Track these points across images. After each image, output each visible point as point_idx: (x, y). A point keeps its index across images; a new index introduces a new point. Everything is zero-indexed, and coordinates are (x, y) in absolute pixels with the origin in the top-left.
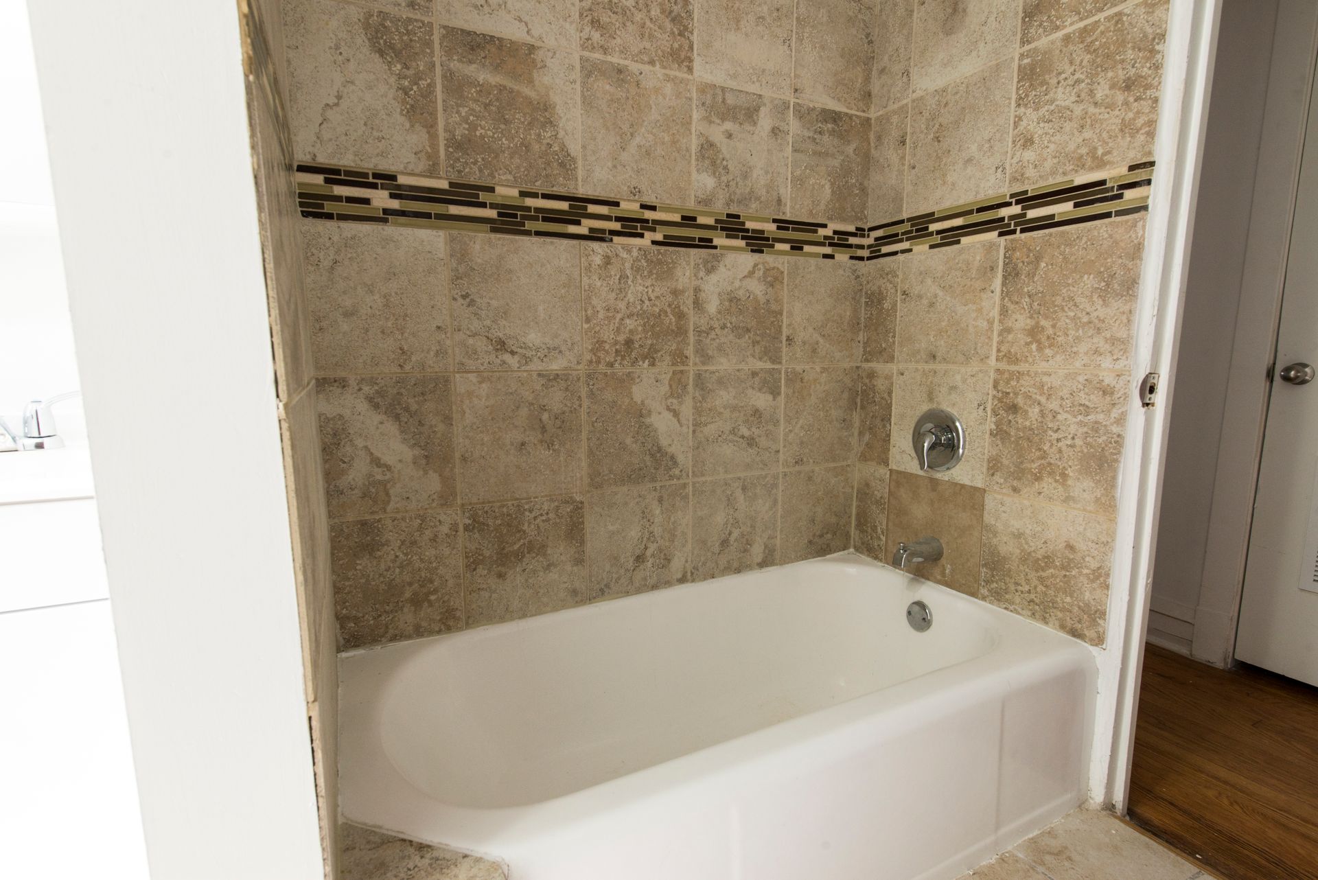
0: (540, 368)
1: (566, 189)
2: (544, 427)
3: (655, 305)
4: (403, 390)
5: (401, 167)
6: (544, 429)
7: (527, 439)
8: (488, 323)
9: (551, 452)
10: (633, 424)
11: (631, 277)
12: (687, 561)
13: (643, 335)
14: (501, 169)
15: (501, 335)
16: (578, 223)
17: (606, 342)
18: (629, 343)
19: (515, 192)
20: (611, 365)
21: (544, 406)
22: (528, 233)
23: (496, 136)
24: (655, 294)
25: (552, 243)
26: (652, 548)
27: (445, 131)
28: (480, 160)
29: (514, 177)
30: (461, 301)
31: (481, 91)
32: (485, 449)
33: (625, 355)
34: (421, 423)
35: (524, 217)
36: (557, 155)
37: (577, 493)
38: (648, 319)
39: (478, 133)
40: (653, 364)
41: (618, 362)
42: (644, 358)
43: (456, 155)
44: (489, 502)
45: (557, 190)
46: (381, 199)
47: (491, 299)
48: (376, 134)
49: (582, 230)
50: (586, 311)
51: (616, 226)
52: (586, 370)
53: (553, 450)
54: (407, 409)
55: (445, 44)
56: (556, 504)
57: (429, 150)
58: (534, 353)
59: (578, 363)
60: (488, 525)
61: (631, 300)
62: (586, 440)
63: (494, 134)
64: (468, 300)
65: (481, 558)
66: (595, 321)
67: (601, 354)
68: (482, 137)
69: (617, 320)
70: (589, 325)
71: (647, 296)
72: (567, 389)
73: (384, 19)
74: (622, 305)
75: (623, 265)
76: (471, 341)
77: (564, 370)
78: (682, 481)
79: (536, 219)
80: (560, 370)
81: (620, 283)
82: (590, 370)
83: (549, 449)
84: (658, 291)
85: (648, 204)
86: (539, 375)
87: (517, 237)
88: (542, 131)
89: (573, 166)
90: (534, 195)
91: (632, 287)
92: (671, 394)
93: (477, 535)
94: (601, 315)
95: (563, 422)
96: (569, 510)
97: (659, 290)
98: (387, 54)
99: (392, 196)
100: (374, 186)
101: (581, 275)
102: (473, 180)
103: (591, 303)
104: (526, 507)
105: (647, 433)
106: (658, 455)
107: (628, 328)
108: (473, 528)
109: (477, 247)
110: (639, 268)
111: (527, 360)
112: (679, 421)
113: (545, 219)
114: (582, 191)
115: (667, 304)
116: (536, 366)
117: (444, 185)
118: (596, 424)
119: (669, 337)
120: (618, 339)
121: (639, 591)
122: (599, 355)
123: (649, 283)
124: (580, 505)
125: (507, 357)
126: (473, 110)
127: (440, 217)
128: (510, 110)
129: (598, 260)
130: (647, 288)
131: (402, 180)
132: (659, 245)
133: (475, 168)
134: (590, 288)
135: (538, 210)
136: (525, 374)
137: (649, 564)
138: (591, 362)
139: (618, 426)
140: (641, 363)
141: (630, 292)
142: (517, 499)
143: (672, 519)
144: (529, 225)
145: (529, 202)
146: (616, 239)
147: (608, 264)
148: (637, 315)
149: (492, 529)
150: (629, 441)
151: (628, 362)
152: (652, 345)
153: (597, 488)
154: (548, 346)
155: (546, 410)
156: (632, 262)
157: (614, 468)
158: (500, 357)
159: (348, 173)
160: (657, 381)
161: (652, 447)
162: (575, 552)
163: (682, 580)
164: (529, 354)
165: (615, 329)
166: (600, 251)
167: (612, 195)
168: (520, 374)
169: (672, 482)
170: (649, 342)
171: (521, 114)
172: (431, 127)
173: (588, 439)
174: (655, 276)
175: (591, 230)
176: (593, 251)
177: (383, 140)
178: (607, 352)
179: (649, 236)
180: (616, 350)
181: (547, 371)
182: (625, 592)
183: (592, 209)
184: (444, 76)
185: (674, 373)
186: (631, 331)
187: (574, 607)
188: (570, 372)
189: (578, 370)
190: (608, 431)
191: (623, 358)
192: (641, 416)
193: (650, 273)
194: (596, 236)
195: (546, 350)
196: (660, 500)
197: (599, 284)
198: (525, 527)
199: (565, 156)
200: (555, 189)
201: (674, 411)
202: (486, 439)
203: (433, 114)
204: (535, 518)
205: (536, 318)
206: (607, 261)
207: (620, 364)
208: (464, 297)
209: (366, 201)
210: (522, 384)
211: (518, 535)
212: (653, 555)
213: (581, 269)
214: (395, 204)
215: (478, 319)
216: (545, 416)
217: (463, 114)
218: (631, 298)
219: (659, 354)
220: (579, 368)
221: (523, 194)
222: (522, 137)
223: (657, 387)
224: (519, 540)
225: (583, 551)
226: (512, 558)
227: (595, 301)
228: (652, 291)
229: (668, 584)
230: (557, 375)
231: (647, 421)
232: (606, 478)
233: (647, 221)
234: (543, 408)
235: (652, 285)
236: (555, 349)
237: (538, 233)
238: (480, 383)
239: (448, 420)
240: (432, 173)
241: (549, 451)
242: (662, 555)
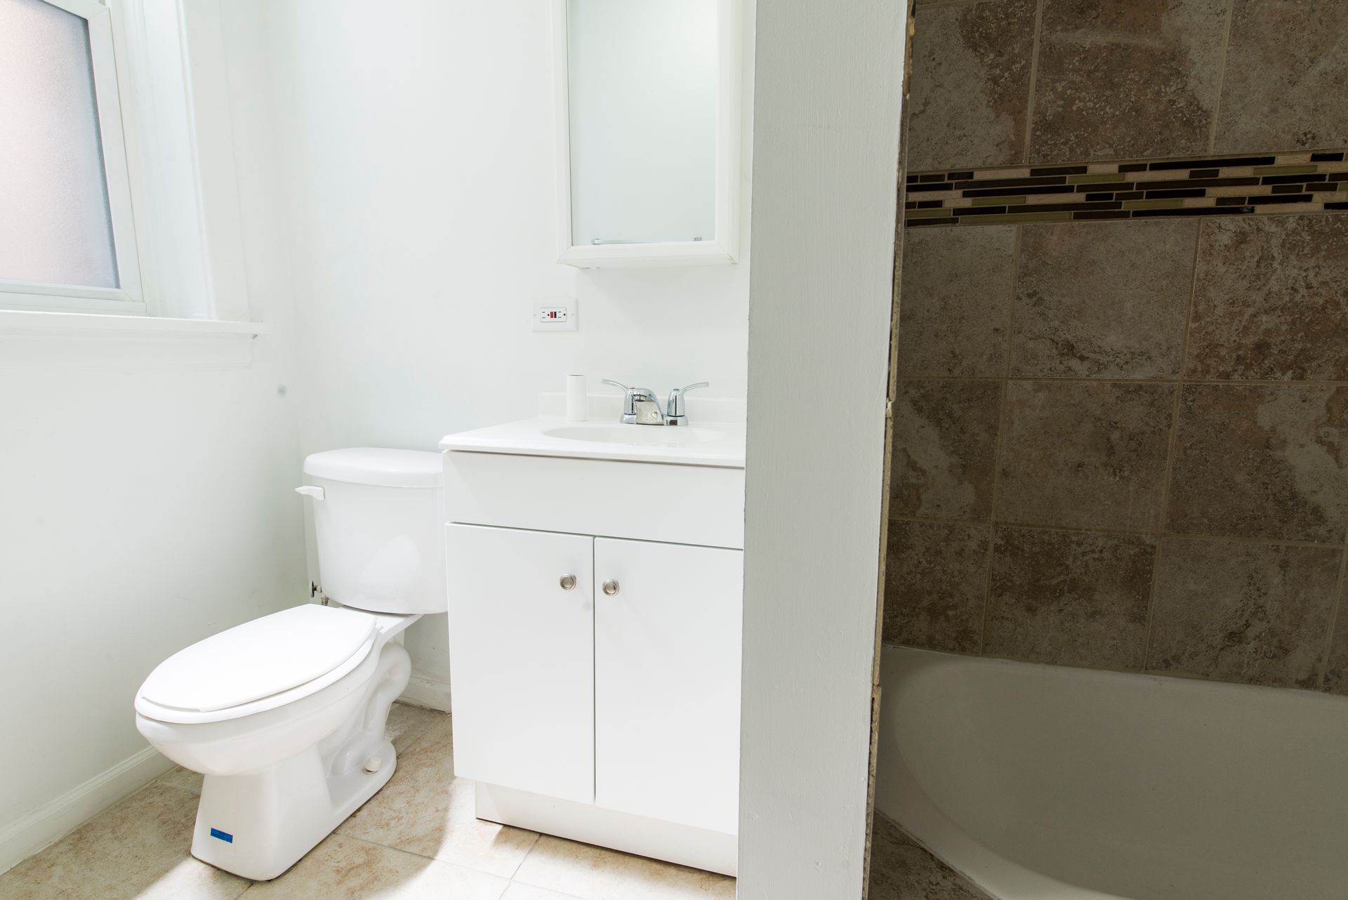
0: (1117, 377)
1: (1189, 152)
2: (1112, 448)
3: (1317, 294)
4: (948, 396)
5: (980, 163)
6: (1111, 451)
7: (1086, 461)
8: (1056, 323)
9: (1118, 479)
10: (1251, 456)
11: (1279, 258)
12: (1319, 660)
13: (1289, 337)
14: (1098, 144)
15: (1070, 338)
16: (1201, 194)
17: (1223, 345)
18: (1261, 348)
19: (1114, 168)
20: (1227, 376)
21: (1116, 423)
22: (1125, 215)
23: (1097, 106)
24: (1320, 279)
25: (1156, 223)
26: (1258, 627)
27: (1035, 113)
28: (1073, 138)
29: (1115, 151)
30: (1026, 300)
31: (1086, 58)
32: (1032, 466)
33: (1252, 364)
34: (962, 431)
35: (1120, 197)
36: (1182, 112)
37: (1147, 534)
38: (1302, 314)
39: (1075, 108)
40: (1301, 377)
41: (1239, 372)
42: (1285, 368)
43: (1044, 138)
44: (1028, 525)
45: (1174, 156)
46: (954, 199)
47: (1063, 296)
48: (958, 133)
49: (1208, 202)
50: (1196, 306)
51: (1266, 190)
52: (1185, 381)
53: (1121, 478)
54: (950, 415)
55: (1049, 16)
56: (1115, 542)
57: (1014, 139)
58: (1111, 358)
59: (1174, 372)
60: (1023, 551)
61: (1275, 289)
62: (1171, 470)
63: (1095, 104)
64: (1035, 299)
65: (1010, 584)
66: (1208, 319)
67: (1213, 362)
68: (1080, 110)
69: (1246, 316)
70: (1197, 324)
71: (1305, 282)
72: (1152, 404)
73: (983, 10)
74: (1258, 297)
75: (1268, 242)
76: (1031, 344)
77: (1150, 381)
78: (1328, 546)
79: (1138, 196)
80: (1147, 380)
81: (1258, 266)
82: (1190, 381)
83: (1115, 475)
84: (1326, 274)
85: (1327, 152)
86: (1114, 385)
87: (1108, 222)
88: (1163, 86)
89: (1204, 122)
90: (1141, 168)
91: (1278, 272)
92: (1328, 421)
93: (1008, 559)
94: (1219, 311)
95: (1140, 444)
96: (1132, 553)
97: (1328, 272)
98: (980, 46)
99: (965, 195)
100: (948, 187)
101: (1195, 260)
102: (1060, 163)
103: (1205, 296)
104: (1074, 539)
105: (1275, 471)
106: (1291, 503)
107: (1263, 327)
108: (1005, 551)
109: (1055, 238)
110: (1295, 245)
111: (1100, 367)
112: (1337, 459)
113: (1149, 196)
114: (1213, 150)
115: (1342, 291)
116: (1112, 374)
117: (1025, 173)
118: (1189, 451)
119: (1338, 340)
120: (1243, 342)
121: (1226, 678)
122: (1209, 362)
123: (1312, 262)
124: (1149, 550)
125: (1074, 363)
126: (1073, 82)
127: (1014, 210)
128: (1121, 71)
129: (1225, 239)
130: (1305, 271)
131: (978, 176)
132: (1339, 209)
133: (1066, 149)
134: (1207, 275)
135: (1141, 185)
136: (1095, 384)
137: (1250, 648)
138: (1194, 371)
139: (1226, 457)
140: (1278, 374)
141: (1273, 278)
142: (1063, 528)
143: (1302, 595)
144: (1126, 206)
145: (1132, 177)
146: (1259, 209)
147: (1241, 243)
148: (1282, 309)
149: (1027, 555)
150: (1240, 478)
151: (1257, 373)
152: (1303, 350)
153: (1178, 532)
154: (1132, 350)
155: (1117, 428)
156: (1283, 237)
157: (1211, 510)
158: (1065, 363)
159: (924, 178)
160: (1304, 401)
161: (1280, 492)
162: (1134, 606)
163: (1308, 683)
164: (1104, 359)
165: (1241, 329)
166: (1231, 227)
167: (1265, 150)
168: (1088, 383)
169: (1310, 544)
170: (1299, 346)
171: (1136, 73)
172: (1017, 114)
173: (1175, 469)
174: (1323, 253)
175: (1220, 200)
176: (1220, 227)
177: (964, 138)
178: (1223, 359)
179: (1320, 198)
180: (1238, 357)
181: (1127, 380)
182: (1203, 674)
183: (1225, 172)
184: (1042, 53)
185: (1338, 390)
186: (1268, 332)
187: (1121, 671)
188: (1160, 383)
189: (1172, 381)
190: (1207, 462)
191: (1248, 367)
192: (1268, 447)
193: (1316, 250)
194: (1227, 207)
195: (1128, 356)
196: (1284, 565)
197: (1222, 269)
198: (1069, 562)
199: (1194, 112)
200: (1172, 155)
201: (1331, 444)
202: (1034, 455)
203: (1023, 100)
204: (1084, 554)
205: (1120, 317)
206: (1241, 238)
207: (1242, 375)
208: (1030, 296)
209: (938, 204)
210: (1090, 395)
211: (1059, 569)
212: (1258, 637)
213: (1196, 252)
214: (968, 203)
215: (1044, 320)
216: (1115, 435)
217: (1060, 89)
218: (1274, 285)
219: (1314, 364)
220: (1174, 378)
221: (1124, 169)
222: (1133, 99)
223: (1304, 409)
224: (1059, 575)
225: (1146, 607)
226: (1048, 594)
227: (1212, 293)
228: (1316, 275)
229: (1279, 682)
230: (1141, 386)
231: (1278, 454)
232: (1195, 522)
233: (1322, 177)
234: (1114, 425)
235: (1318, 266)
236: (1142, 354)
237: (1138, 214)
238: (1036, 391)
239: (993, 429)
240: (1012, 164)
241: (1114, 478)
242: (1275, 642)
